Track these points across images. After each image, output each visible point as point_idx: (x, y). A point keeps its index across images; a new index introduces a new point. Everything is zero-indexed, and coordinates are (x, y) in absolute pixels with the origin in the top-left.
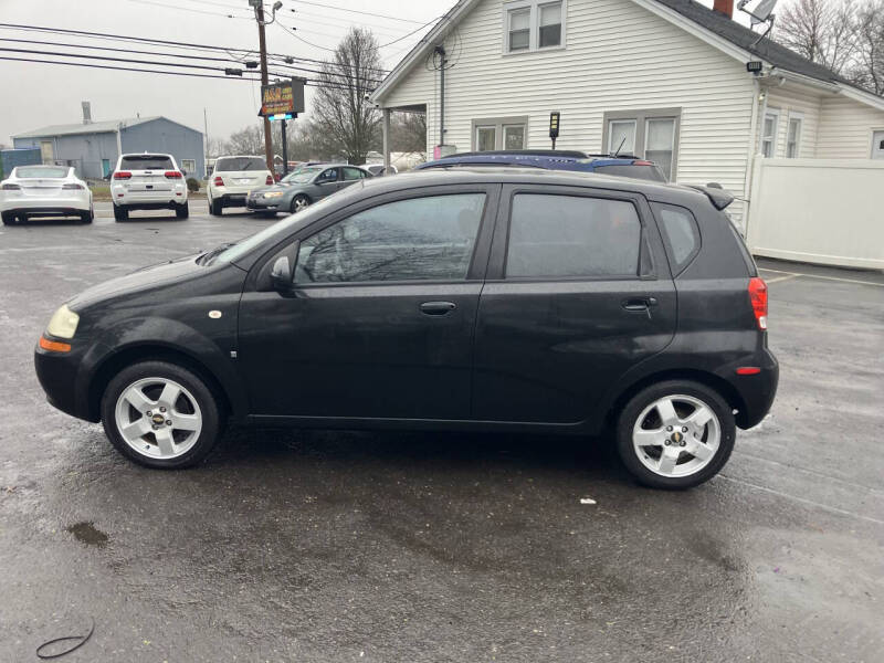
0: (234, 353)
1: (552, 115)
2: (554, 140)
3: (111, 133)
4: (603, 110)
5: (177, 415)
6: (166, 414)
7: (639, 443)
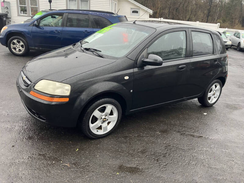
0: (132, 91)
2: (50, 3)
5: (110, 116)
6: (107, 117)
7: (209, 96)
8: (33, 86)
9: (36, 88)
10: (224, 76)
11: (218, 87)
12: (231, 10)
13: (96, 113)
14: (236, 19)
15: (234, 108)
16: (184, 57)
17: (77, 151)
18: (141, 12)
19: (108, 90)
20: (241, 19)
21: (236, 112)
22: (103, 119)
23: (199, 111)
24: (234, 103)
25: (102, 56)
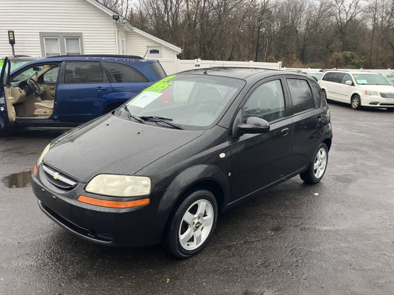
0: (230, 174)
1: (9, 32)
2: (13, 46)
4: (38, 31)
5: (204, 218)
6: (200, 221)
7: (315, 169)
8: (83, 188)
9: (88, 189)
10: (329, 138)
11: (324, 153)
12: (283, 41)
13: (187, 217)
14: (292, 53)
15: (346, 180)
16: (283, 117)
17: (168, 282)
18: (164, 52)
19: (197, 179)
20: (299, 53)
21: (352, 186)
22: (197, 224)
23: (307, 192)
24: (344, 174)
25: (180, 127)
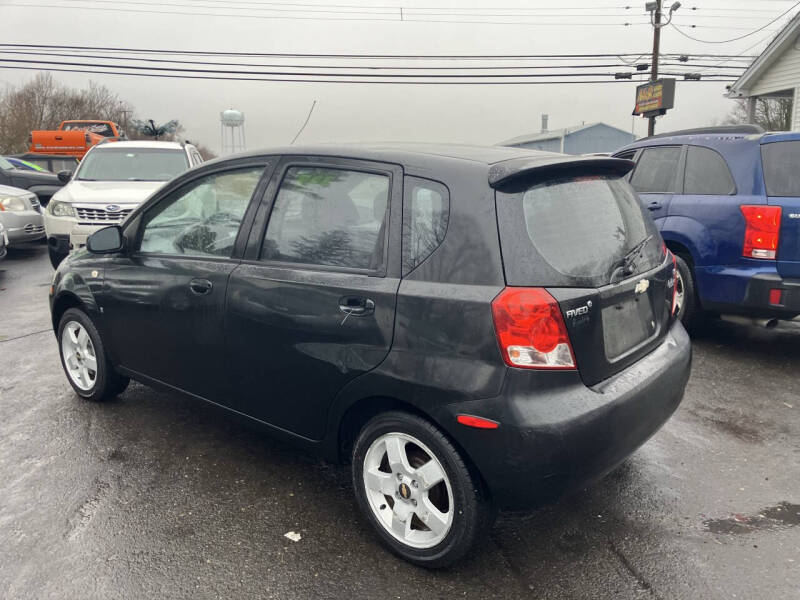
0: (102, 309)
3: (557, 139)
